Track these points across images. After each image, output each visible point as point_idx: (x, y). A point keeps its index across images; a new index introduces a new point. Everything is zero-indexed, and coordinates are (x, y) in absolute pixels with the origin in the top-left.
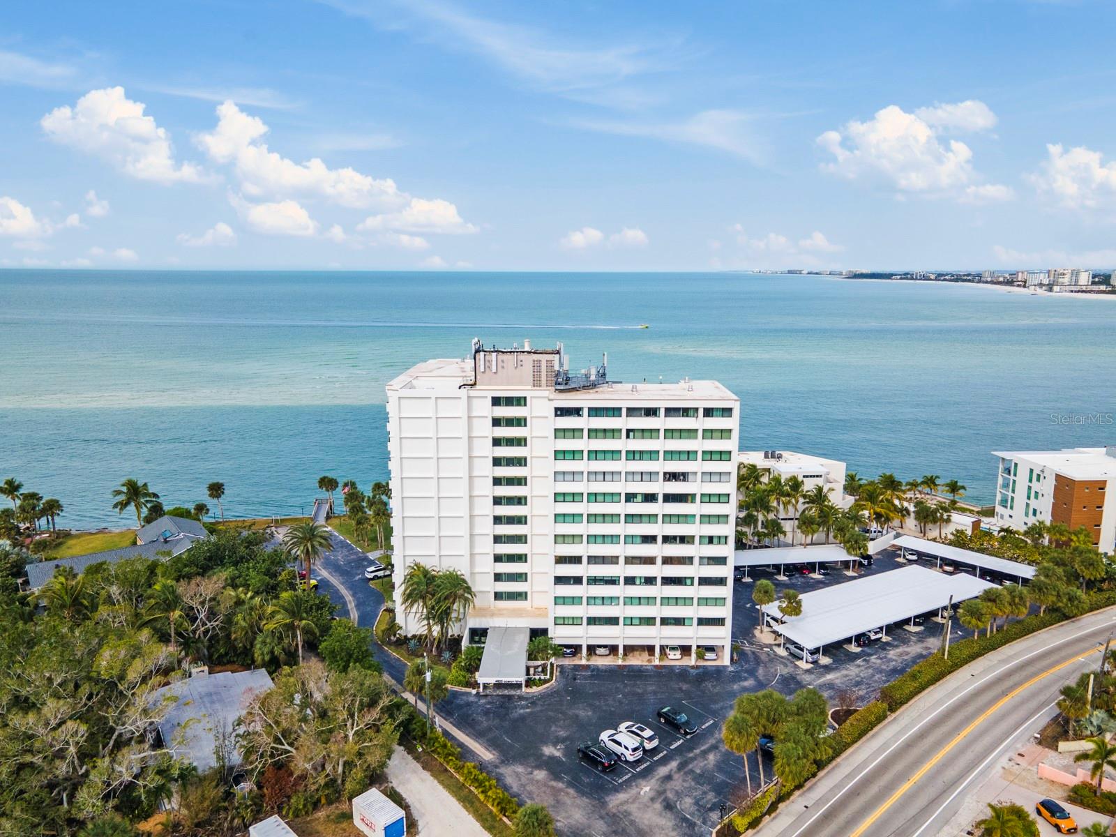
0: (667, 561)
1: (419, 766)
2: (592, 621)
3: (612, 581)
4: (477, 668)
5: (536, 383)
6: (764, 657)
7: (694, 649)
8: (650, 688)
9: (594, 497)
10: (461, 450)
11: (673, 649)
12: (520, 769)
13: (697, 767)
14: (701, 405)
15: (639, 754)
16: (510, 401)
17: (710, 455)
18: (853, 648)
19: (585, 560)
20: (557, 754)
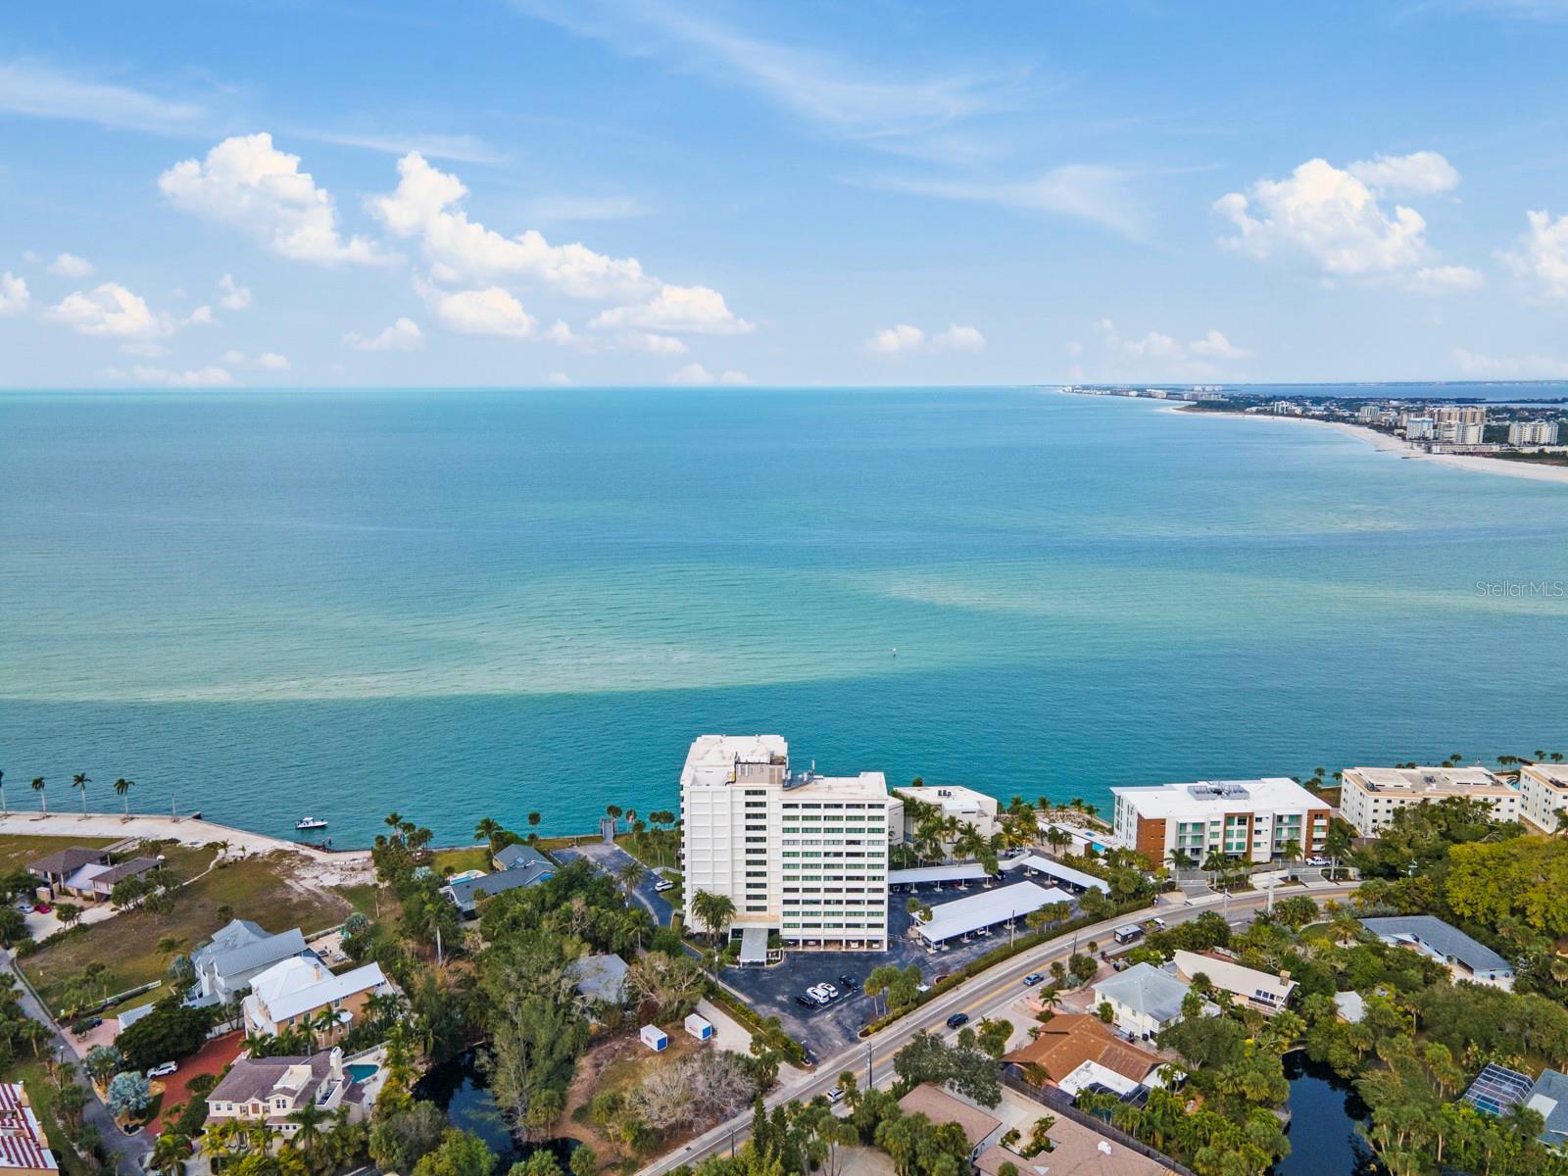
0: (849, 890)
1: (712, 1006)
2: (805, 926)
3: (817, 902)
4: (739, 953)
5: (772, 782)
6: (909, 946)
7: (866, 942)
8: (838, 965)
9: (806, 854)
10: (727, 834)
11: (854, 941)
12: (765, 1007)
13: (857, 1005)
14: (867, 803)
15: (827, 999)
16: (755, 793)
17: (872, 831)
18: (966, 941)
19: (801, 890)
20: (784, 1000)
